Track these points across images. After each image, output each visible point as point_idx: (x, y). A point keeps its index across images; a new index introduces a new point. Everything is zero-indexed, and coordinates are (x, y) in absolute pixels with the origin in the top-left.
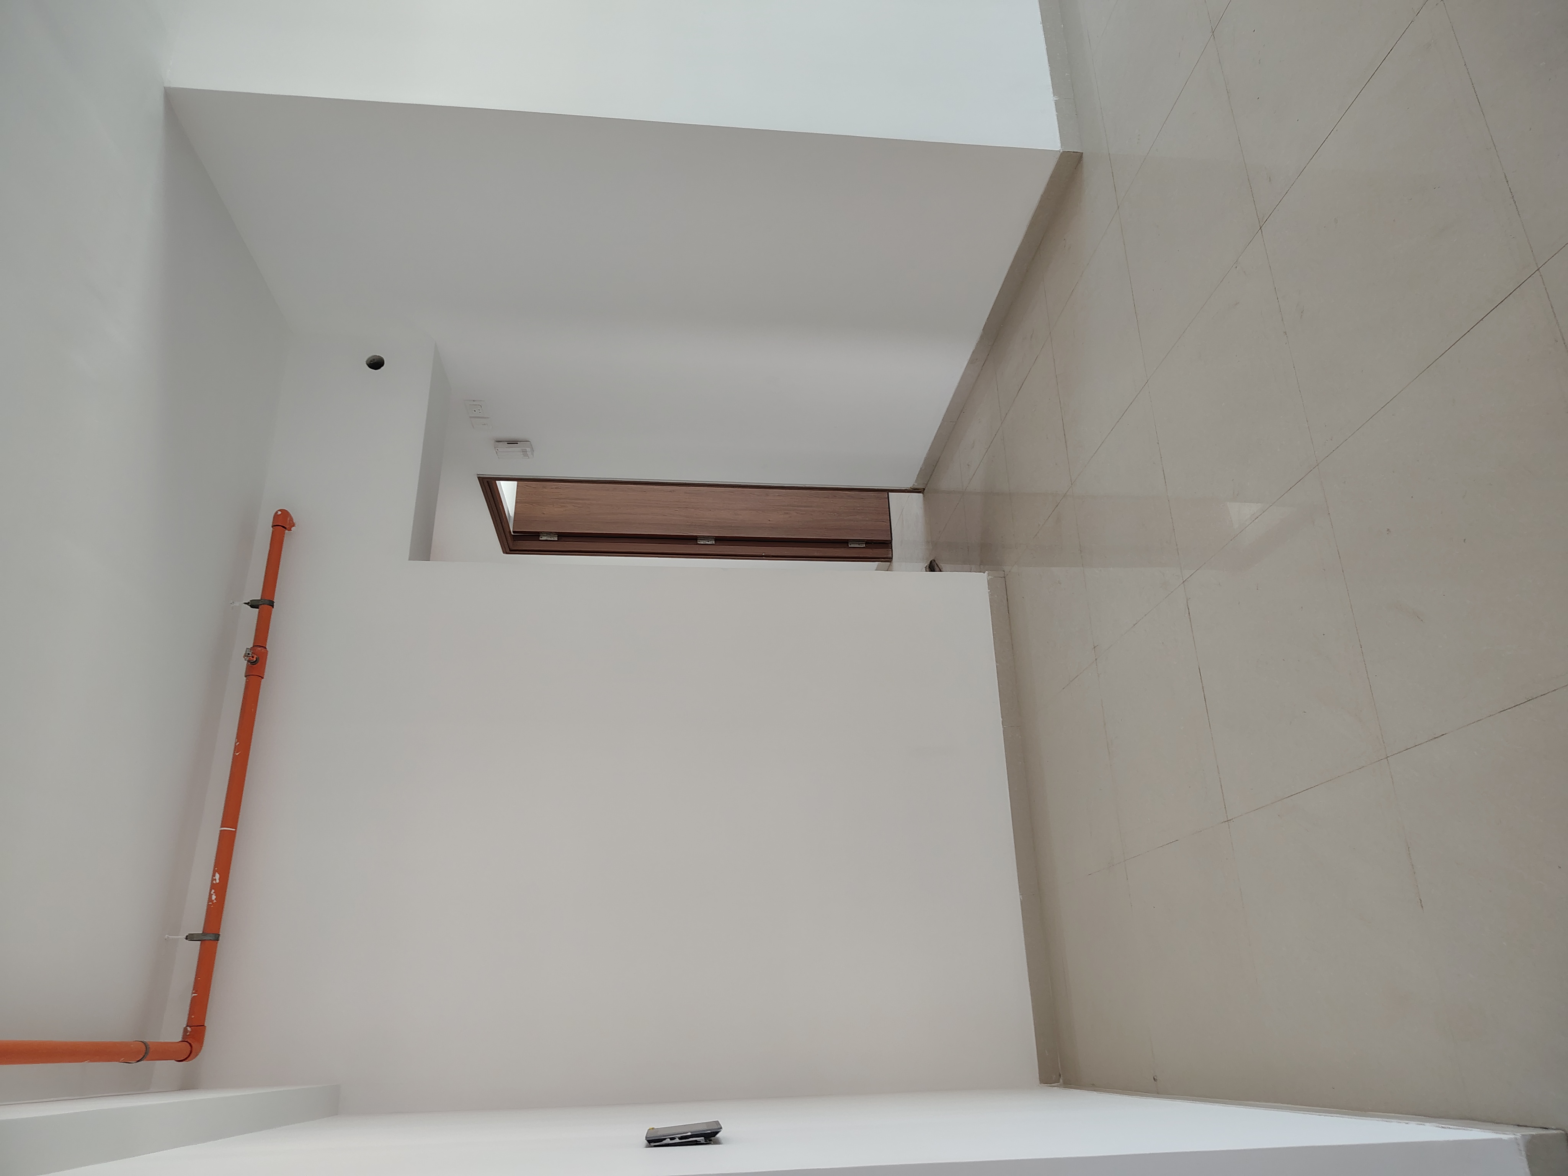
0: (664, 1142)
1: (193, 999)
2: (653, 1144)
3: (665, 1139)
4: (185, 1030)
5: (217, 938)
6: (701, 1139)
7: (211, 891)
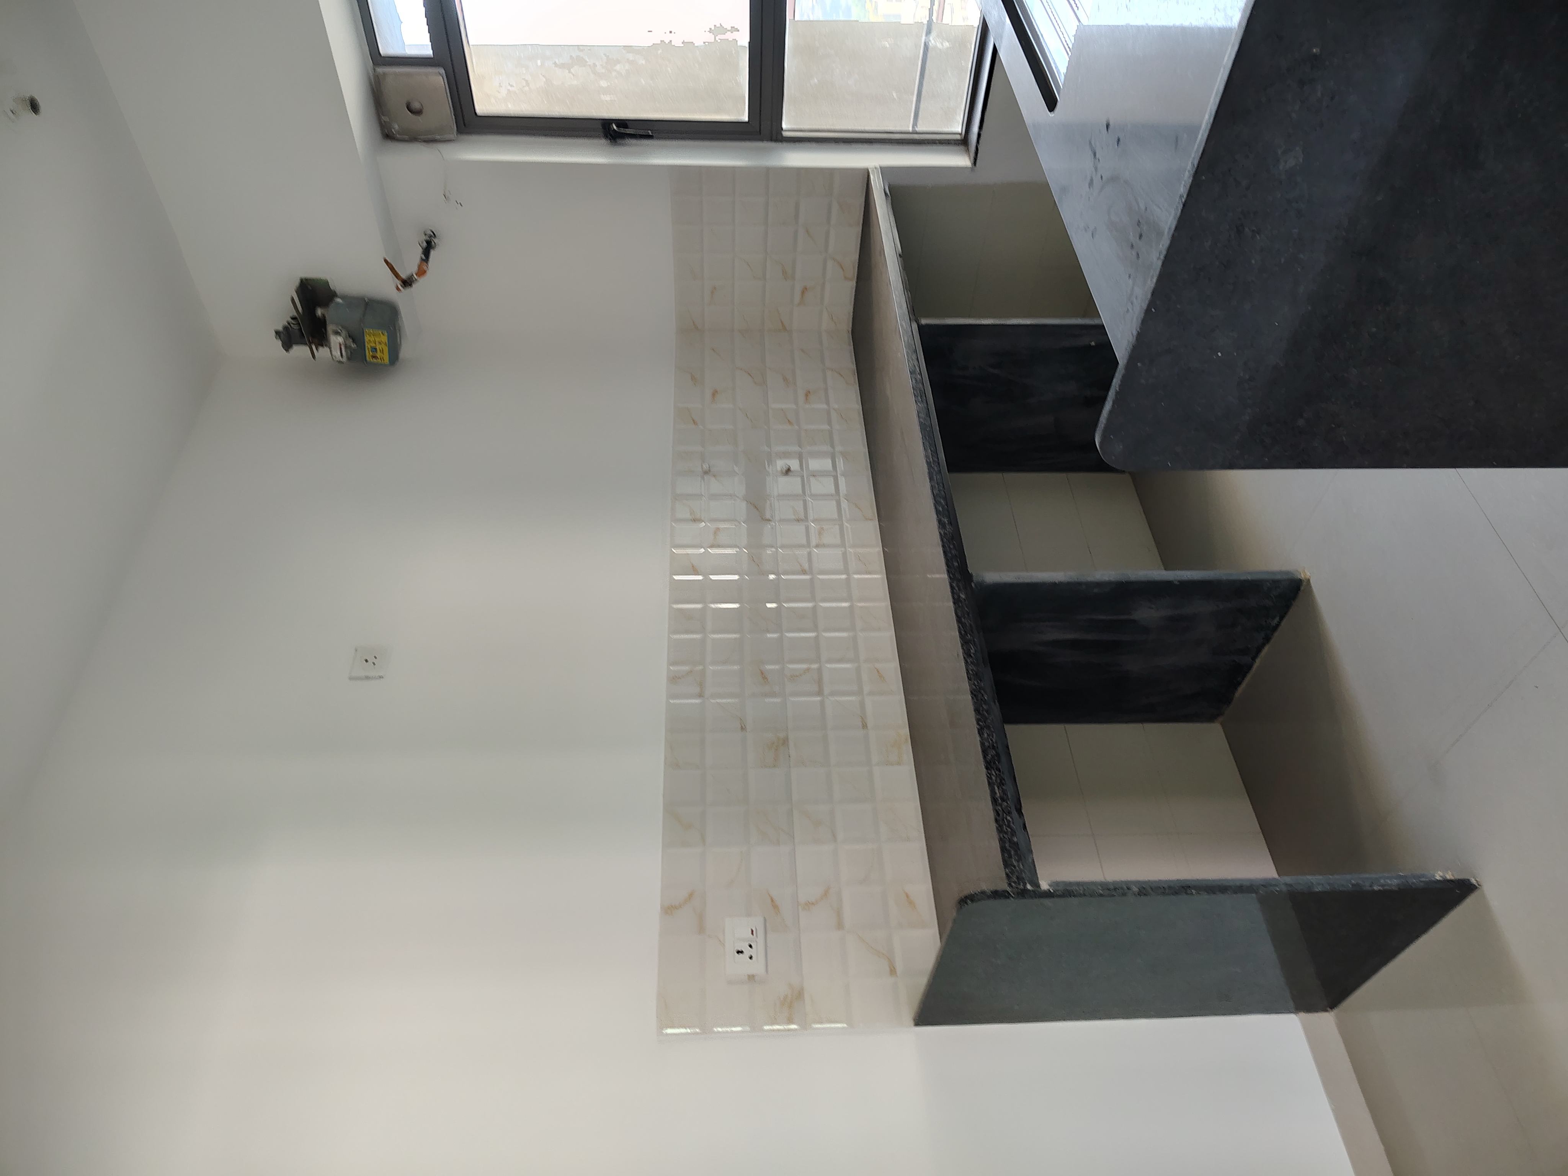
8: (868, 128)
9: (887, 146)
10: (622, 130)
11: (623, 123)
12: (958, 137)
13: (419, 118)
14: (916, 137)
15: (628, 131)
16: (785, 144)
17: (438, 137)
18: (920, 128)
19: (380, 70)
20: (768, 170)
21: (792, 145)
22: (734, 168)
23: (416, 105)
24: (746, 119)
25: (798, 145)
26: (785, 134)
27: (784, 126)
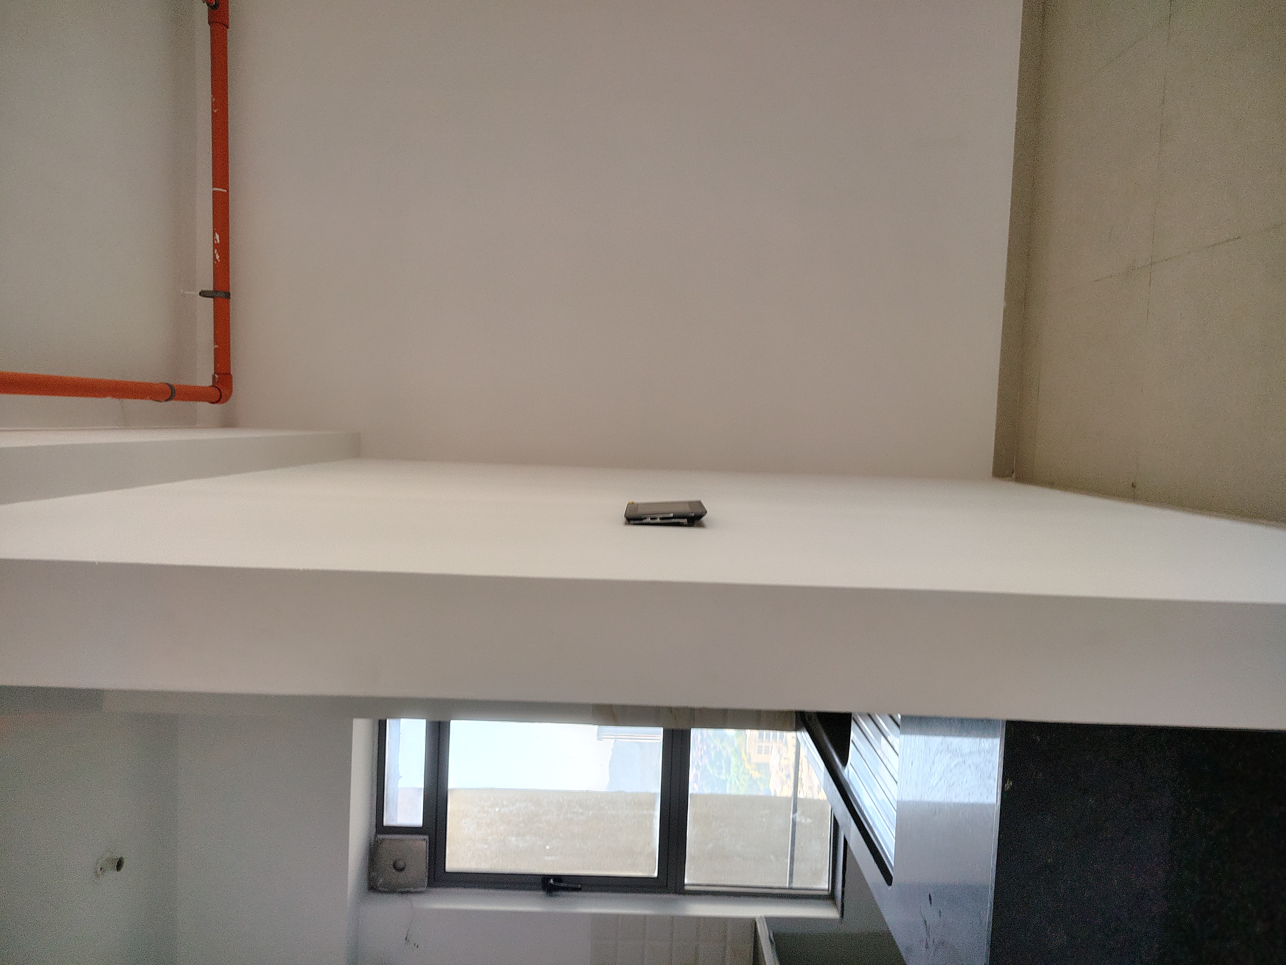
0: (644, 521)
1: (215, 349)
2: (632, 522)
3: (646, 519)
4: (214, 377)
5: (228, 295)
6: (685, 521)
7: (214, 250)
8: (753, 884)
9: (769, 899)
10: (557, 884)
11: (558, 878)
12: (826, 893)
13: (402, 874)
14: (792, 892)
15: (562, 885)
16: (687, 897)
17: (412, 889)
18: (794, 885)
19: (380, 837)
20: (673, 917)
21: (692, 897)
22: (645, 917)
23: (401, 864)
24: (656, 875)
25: (699, 897)
26: (687, 888)
27: (686, 881)
